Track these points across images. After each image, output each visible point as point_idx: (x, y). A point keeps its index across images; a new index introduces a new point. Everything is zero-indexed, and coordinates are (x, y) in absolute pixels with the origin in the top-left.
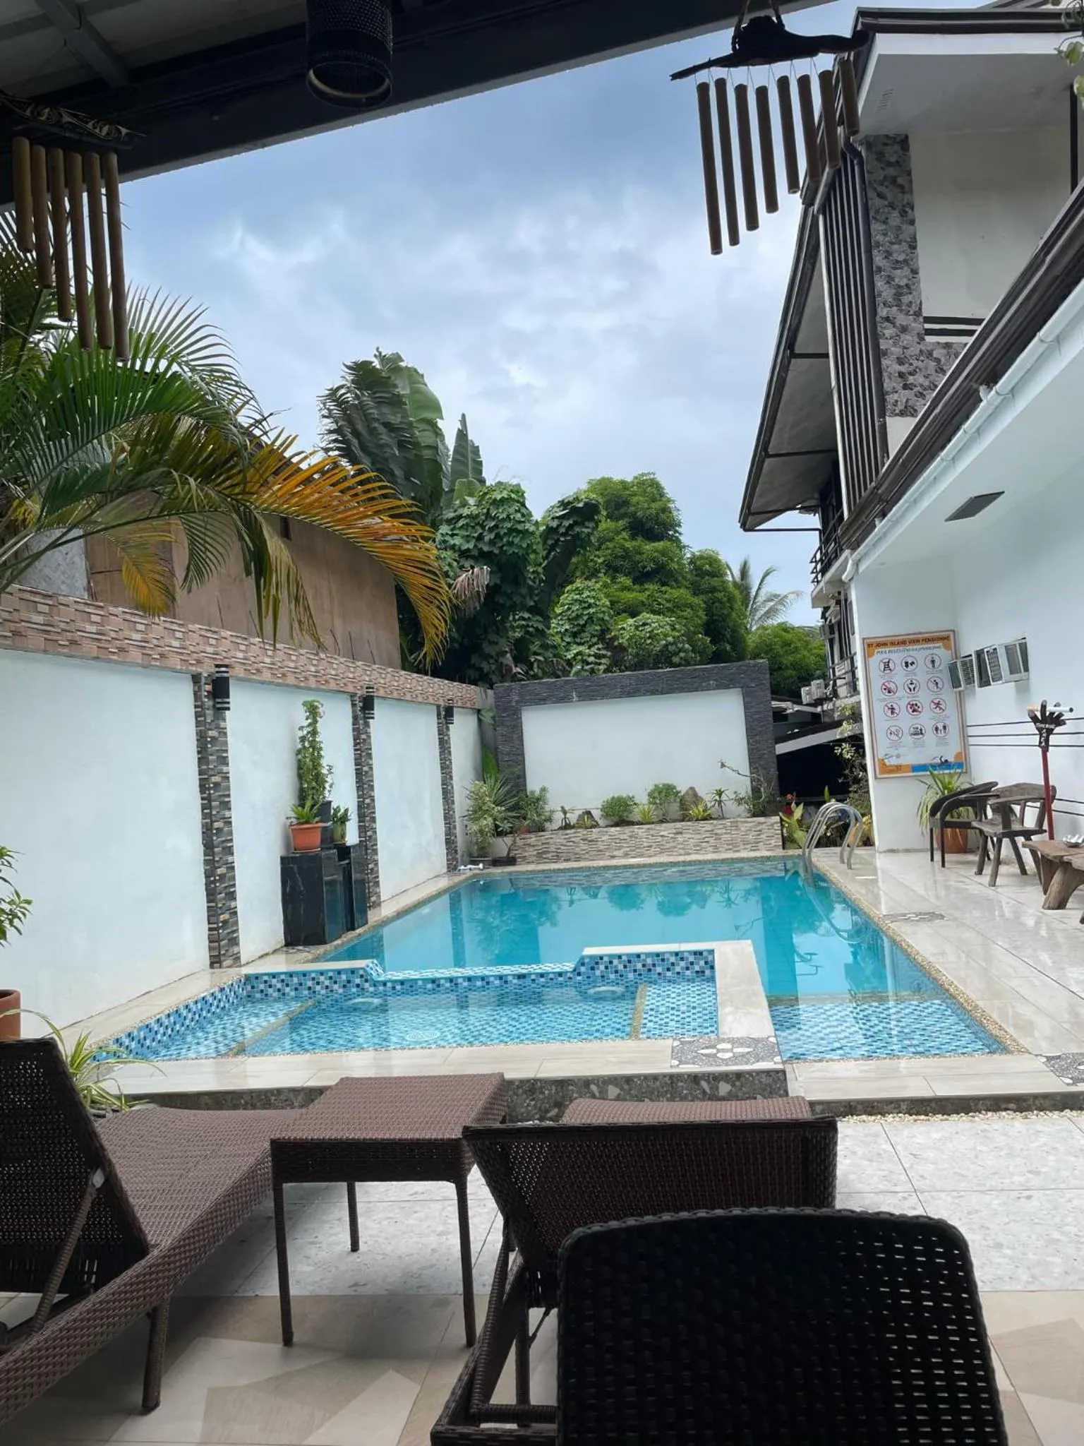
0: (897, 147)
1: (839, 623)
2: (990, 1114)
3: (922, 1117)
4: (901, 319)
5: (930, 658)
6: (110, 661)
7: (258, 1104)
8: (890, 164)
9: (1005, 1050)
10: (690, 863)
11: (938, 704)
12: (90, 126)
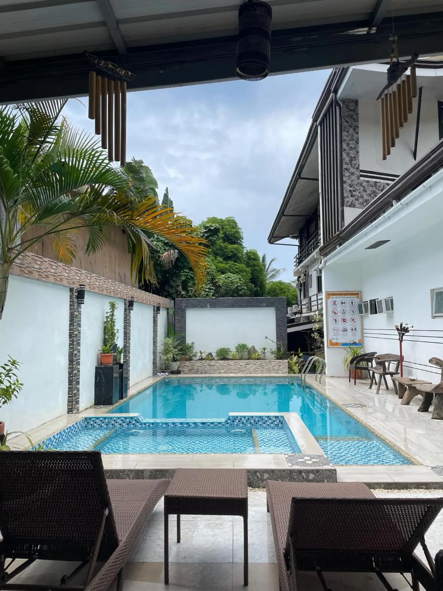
0: (354, 104)
1: (304, 283)
2: (416, 490)
3: (390, 490)
4: (352, 170)
5: (351, 302)
6: (42, 281)
7: (115, 476)
8: (351, 110)
9: (412, 463)
10: (251, 377)
11: (353, 320)
12: (118, 70)
